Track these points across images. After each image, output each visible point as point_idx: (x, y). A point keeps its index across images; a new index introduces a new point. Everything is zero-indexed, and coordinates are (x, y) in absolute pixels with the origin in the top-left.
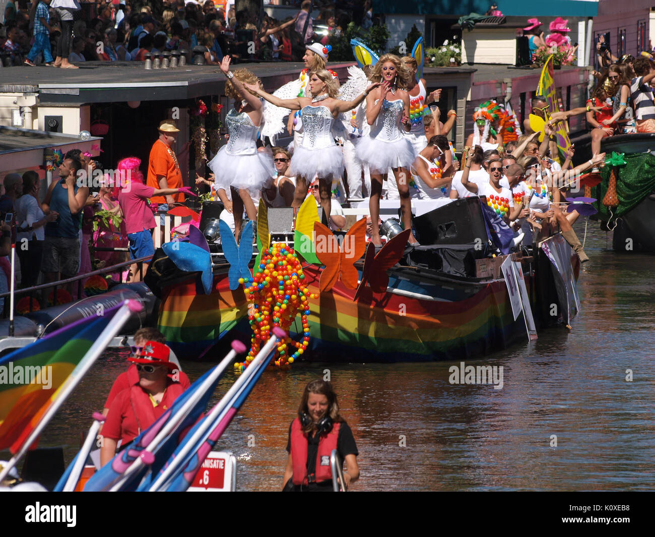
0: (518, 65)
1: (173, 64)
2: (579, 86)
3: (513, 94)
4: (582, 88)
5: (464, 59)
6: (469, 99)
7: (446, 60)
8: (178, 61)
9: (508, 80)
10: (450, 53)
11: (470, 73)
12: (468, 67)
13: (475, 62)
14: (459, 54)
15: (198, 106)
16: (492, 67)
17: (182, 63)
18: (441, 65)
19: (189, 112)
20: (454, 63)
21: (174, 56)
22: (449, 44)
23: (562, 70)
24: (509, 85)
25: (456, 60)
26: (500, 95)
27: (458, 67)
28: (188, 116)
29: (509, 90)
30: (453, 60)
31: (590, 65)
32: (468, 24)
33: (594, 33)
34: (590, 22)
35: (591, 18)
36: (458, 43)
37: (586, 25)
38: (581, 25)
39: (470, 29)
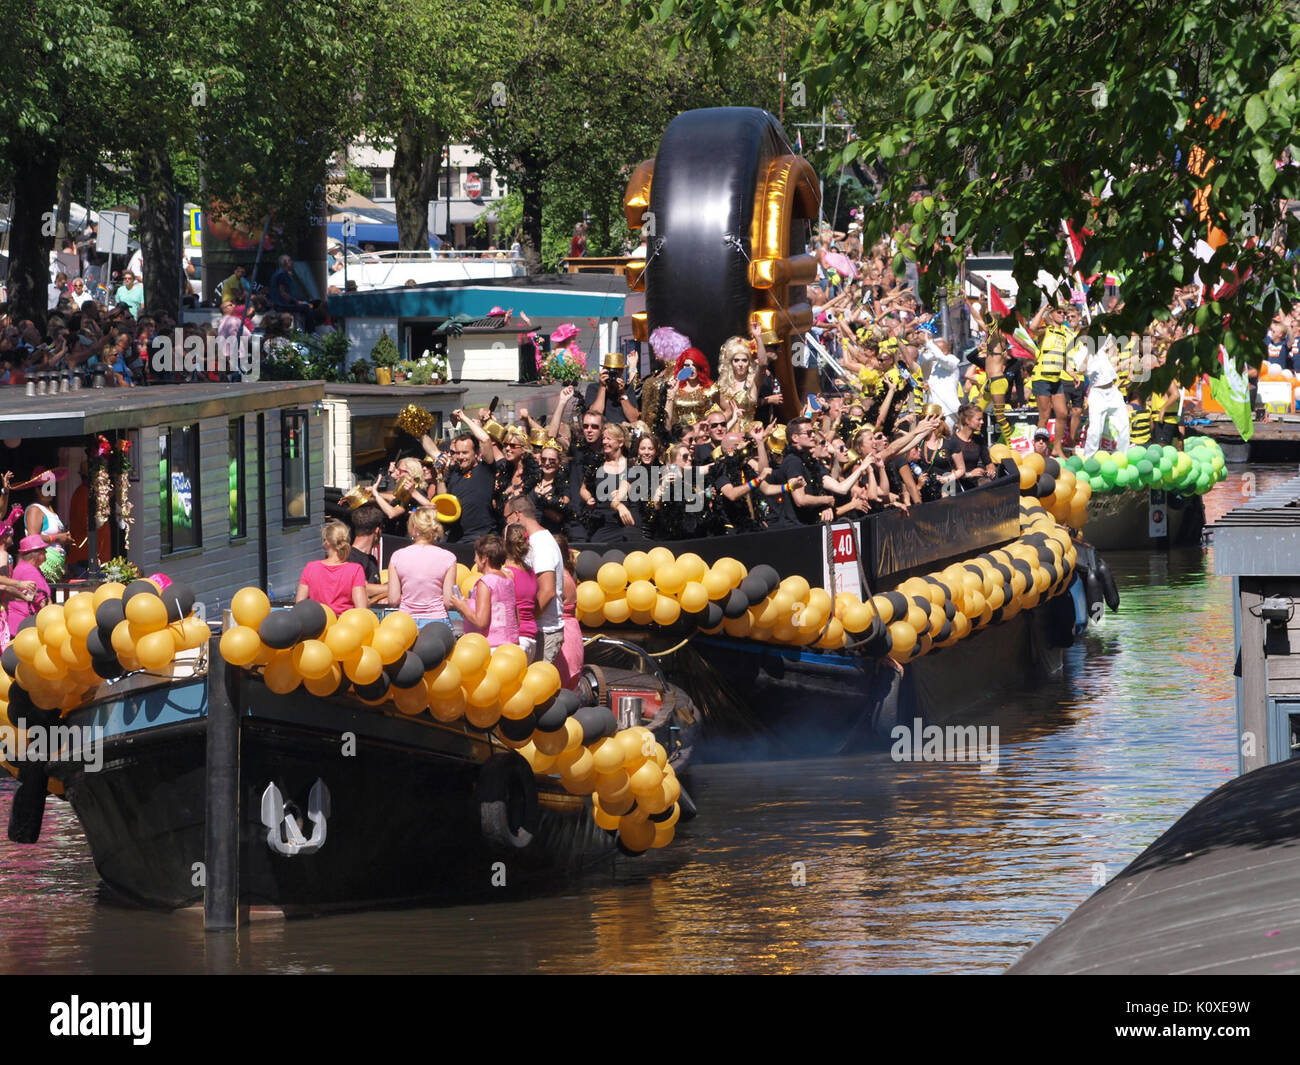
0: (522, 381)
5: (450, 374)
7: (426, 377)
8: (71, 384)
9: (508, 403)
10: (431, 367)
11: (459, 393)
12: (456, 385)
15: (98, 444)
17: (76, 386)
18: (420, 383)
19: (86, 452)
20: (436, 381)
21: (65, 377)
22: (430, 355)
27: (442, 386)
32: (455, 328)
33: (619, 338)
34: (615, 324)
35: (616, 319)
36: (443, 353)
37: (610, 328)
38: (603, 328)
39: (459, 335)
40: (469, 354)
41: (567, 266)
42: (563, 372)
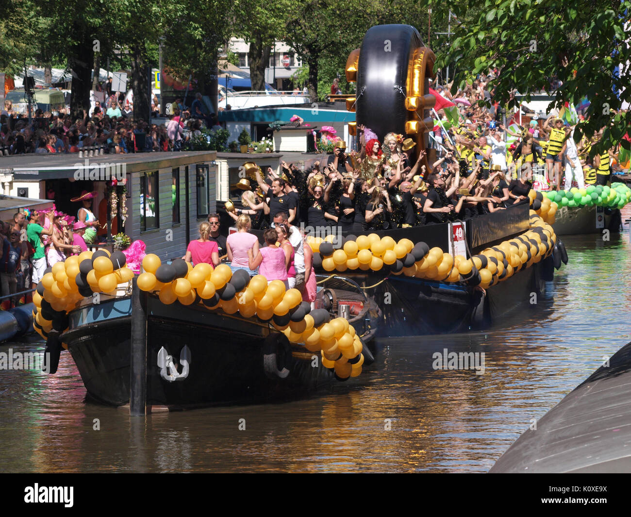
0: (308, 152)
7: (263, 149)
8: (99, 152)
10: (266, 145)
11: (279, 157)
12: (278, 153)
13: (281, 150)
14: (272, 146)
16: (292, 153)
18: (261, 153)
20: (268, 151)
21: (96, 149)
22: (265, 140)
25: (270, 149)
27: (271, 154)
29: (303, 168)
32: (276, 127)
36: (271, 138)
38: (346, 127)
39: (278, 130)
40: (283, 139)
41: (329, 98)
42: (327, 148)
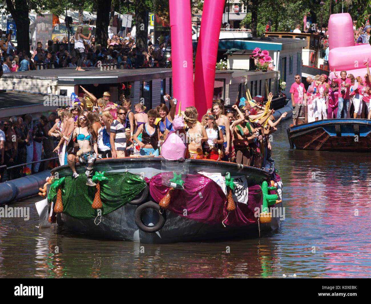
0: (250, 70)
1: (112, 69)
2: (274, 79)
3: (248, 82)
4: (275, 80)
5: (228, 67)
6: (230, 84)
7: (221, 68)
8: (114, 67)
9: (246, 76)
10: (223, 65)
11: (231, 73)
12: (230, 70)
13: (233, 68)
14: (226, 65)
15: (122, 86)
16: (240, 70)
17: (115, 68)
18: (219, 70)
19: (118, 88)
20: (224, 69)
21: (112, 65)
22: (222, 61)
23: (267, 72)
24: (247, 78)
25: (225, 67)
26: (243, 82)
27: (226, 71)
28: (118, 90)
29: (246, 80)
30: (224, 68)
31: (278, 70)
32: (230, 53)
33: (280, 57)
34: (279, 52)
35: (279, 51)
36: (226, 61)
37: (277, 53)
38: (275, 54)
39: (231, 55)
40: (235, 61)
41: (264, 34)
42: (262, 67)
